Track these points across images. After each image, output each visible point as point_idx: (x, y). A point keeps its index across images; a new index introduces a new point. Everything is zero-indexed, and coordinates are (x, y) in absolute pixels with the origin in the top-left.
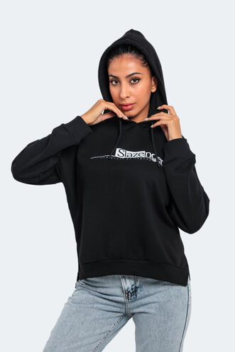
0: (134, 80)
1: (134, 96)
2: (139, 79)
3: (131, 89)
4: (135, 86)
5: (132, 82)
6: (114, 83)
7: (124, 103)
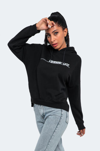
0: (56, 33)
3: (55, 37)
4: (57, 36)
6: (48, 36)
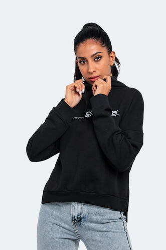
0: (97, 58)
1: (98, 70)
2: (101, 57)
4: (99, 62)
5: (96, 59)
7: (92, 76)
